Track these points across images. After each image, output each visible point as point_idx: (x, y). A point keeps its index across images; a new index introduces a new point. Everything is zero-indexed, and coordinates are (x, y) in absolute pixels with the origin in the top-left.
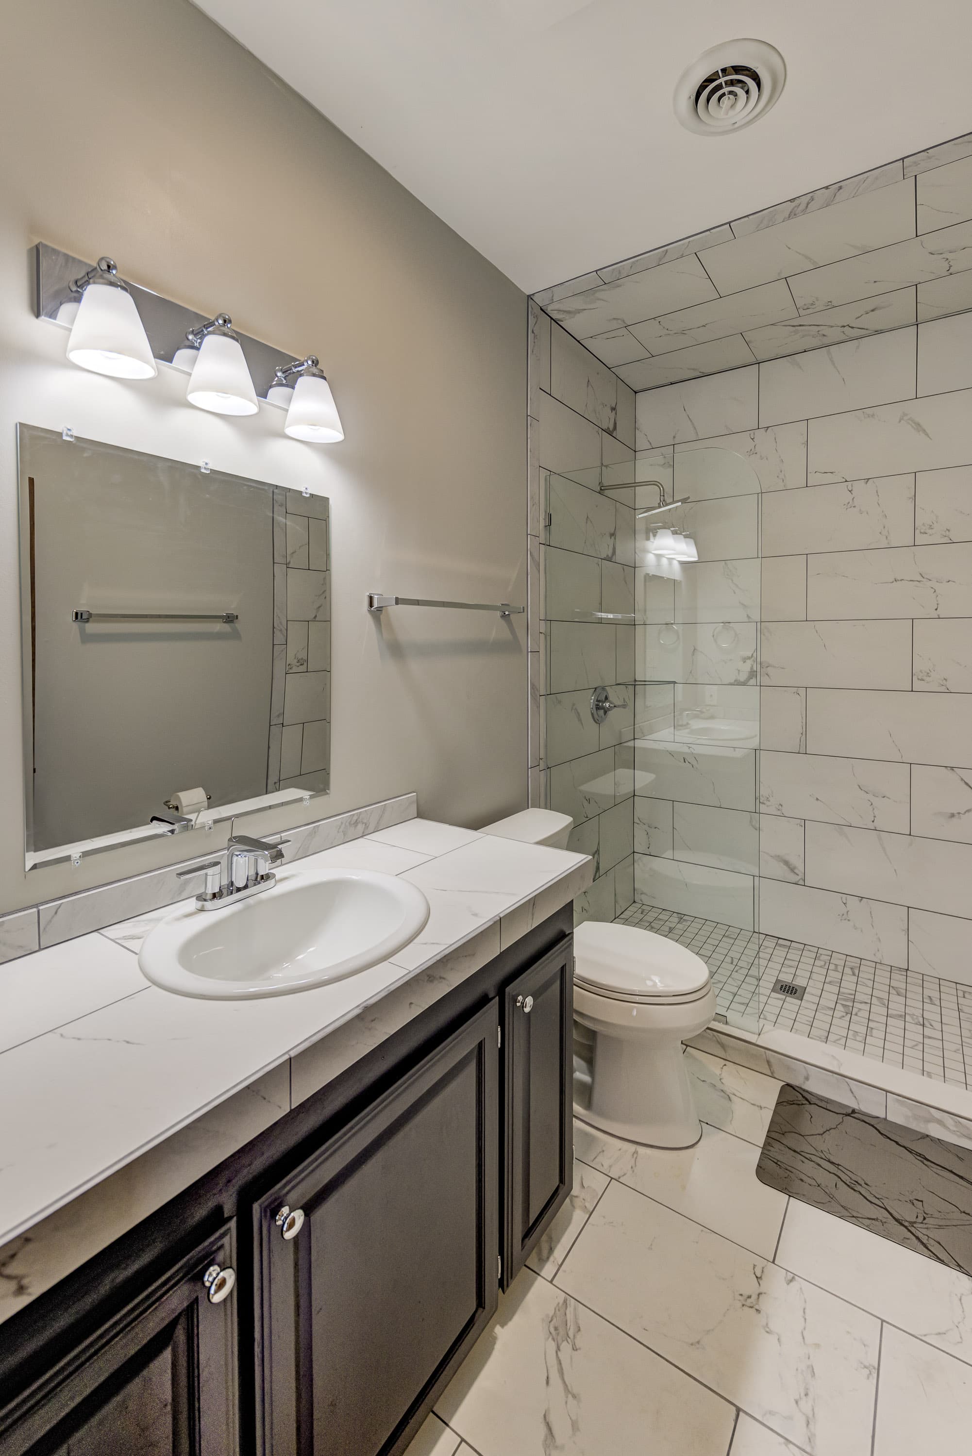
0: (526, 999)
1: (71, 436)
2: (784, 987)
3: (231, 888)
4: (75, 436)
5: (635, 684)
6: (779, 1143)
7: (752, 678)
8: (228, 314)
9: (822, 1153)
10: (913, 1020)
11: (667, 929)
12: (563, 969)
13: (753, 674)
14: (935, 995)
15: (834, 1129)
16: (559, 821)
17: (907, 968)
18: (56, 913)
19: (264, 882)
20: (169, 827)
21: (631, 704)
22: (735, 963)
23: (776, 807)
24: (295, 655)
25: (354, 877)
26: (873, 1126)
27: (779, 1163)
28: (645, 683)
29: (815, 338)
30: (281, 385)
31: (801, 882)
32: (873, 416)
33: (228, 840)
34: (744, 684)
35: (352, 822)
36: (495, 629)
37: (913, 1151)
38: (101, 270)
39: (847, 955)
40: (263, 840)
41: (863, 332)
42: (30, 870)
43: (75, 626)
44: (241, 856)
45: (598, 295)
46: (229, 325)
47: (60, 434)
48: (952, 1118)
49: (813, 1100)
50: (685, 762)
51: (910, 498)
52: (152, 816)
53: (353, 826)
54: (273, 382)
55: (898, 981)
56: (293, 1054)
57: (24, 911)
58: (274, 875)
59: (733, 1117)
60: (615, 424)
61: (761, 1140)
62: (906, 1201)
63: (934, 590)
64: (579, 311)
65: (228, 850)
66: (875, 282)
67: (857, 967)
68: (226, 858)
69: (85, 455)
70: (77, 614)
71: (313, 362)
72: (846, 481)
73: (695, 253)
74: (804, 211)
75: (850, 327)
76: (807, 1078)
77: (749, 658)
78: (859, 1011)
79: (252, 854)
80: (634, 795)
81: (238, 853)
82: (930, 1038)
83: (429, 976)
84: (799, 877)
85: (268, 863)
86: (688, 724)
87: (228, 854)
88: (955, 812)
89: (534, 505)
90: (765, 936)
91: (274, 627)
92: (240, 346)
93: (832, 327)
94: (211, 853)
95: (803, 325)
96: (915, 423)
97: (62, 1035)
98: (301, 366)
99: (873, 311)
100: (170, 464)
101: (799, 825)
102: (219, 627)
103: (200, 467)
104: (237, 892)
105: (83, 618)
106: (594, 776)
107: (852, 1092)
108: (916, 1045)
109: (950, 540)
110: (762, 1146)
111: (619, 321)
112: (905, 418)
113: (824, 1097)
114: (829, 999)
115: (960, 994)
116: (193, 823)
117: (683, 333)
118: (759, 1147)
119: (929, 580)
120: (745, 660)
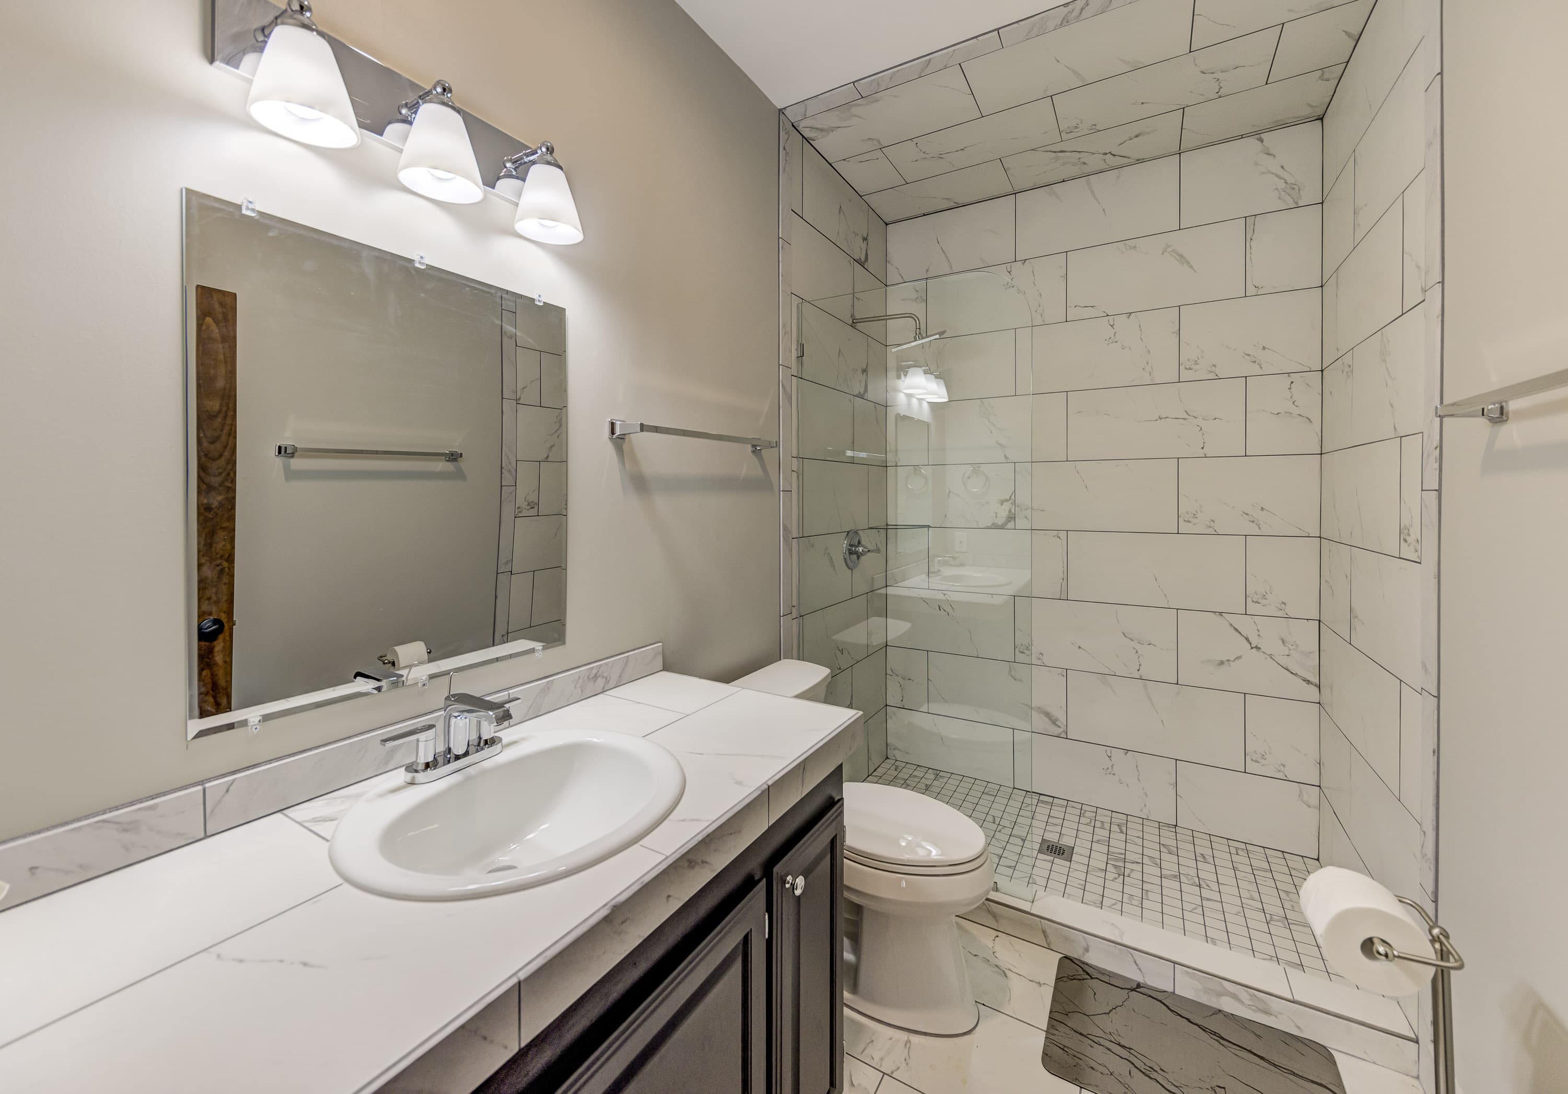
0: (797, 880)
1: (253, 210)
2: (1050, 847)
3: (448, 756)
4: (258, 211)
5: (887, 528)
6: (1063, 1025)
7: (1010, 522)
8: (449, 82)
9: (1111, 1035)
10: (1188, 880)
11: (924, 787)
12: (833, 842)
13: (1011, 518)
14: (1208, 852)
15: (1120, 1006)
16: (817, 673)
17: (1175, 824)
18: (227, 791)
19: (488, 748)
20: (373, 684)
21: (883, 549)
22: (997, 822)
23: (1036, 656)
24: (525, 498)
25: (595, 740)
26: (1160, 1001)
27: (1065, 1049)
28: (896, 527)
29: (1075, 166)
30: (509, 176)
31: (1063, 735)
32: (1135, 247)
33: (445, 699)
34: (1002, 527)
35: (591, 676)
36: (747, 466)
37: (1206, 1030)
38: (292, 10)
39: (1112, 811)
40: (487, 699)
41: (1126, 161)
42: (194, 738)
43: (279, 461)
44: (461, 718)
45: (855, 110)
46: (449, 95)
47: (239, 207)
48: (1247, 991)
49: (1095, 974)
50: (940, 610)
51: (1174, 333)
52: (356, 671)
53: (592, 680)
54: (501, 173)
55: (1168, 837)
56: (522, 975)
57: (184, 789)
58: (500, 739)
59: (1010, 995)
60: (867, 255)
61: (1044, 1023)
62: (1207, 1089)
63: (1200, 428)
64: (832, 129)
65: (445, 711)
66: (1142, 103)
67: (1124, 824)
68: (442, 720)
69: (271, 234)
70: (280, 448)
71: (548, 149)
72: (1107, 315)
73: (960, 64)
74: (1078, 18)
75: (1111, 154)
76: (1087, 950)
77: (1007, 500)
78: (1131, 872)
79: (474, 714)
80: (887, 645)
81: (456, 714)
82: (1208, 900)
83: (690, 861)
84: (1061, 730)
85: (492, 726)
86: (939, 571)
87: (445, 715)
88: (1224, 660)
89: (785, 334)
90: (1025, 792)
91: (502, 468)
92: (461, 119)
93: (1094, 154)
94: (426, 714)
95: (1064, 151)
96: (1178, 255)
97: (219, 956)
98: (534, 154)
99: (1137, 136)
100: (377, 254)
101: (1060, 675)
102: (441, 466)
103: (414, 261)
104: (455, 761)
105: (287, 452)
106: (847, 626)
107: (1137, 965)
108: (1195, 909)
109: (1217, 375)
110: (1045, 1030)
111: (875, 142)
112: (1169, 250)
113: (1106, 970)
114: (1098, 861)
115: (1233, 851)
116: (404, 679)
117: (940, 157)
118: (1043, 1030)
119: (1196, 418)
120: (1002, 502)
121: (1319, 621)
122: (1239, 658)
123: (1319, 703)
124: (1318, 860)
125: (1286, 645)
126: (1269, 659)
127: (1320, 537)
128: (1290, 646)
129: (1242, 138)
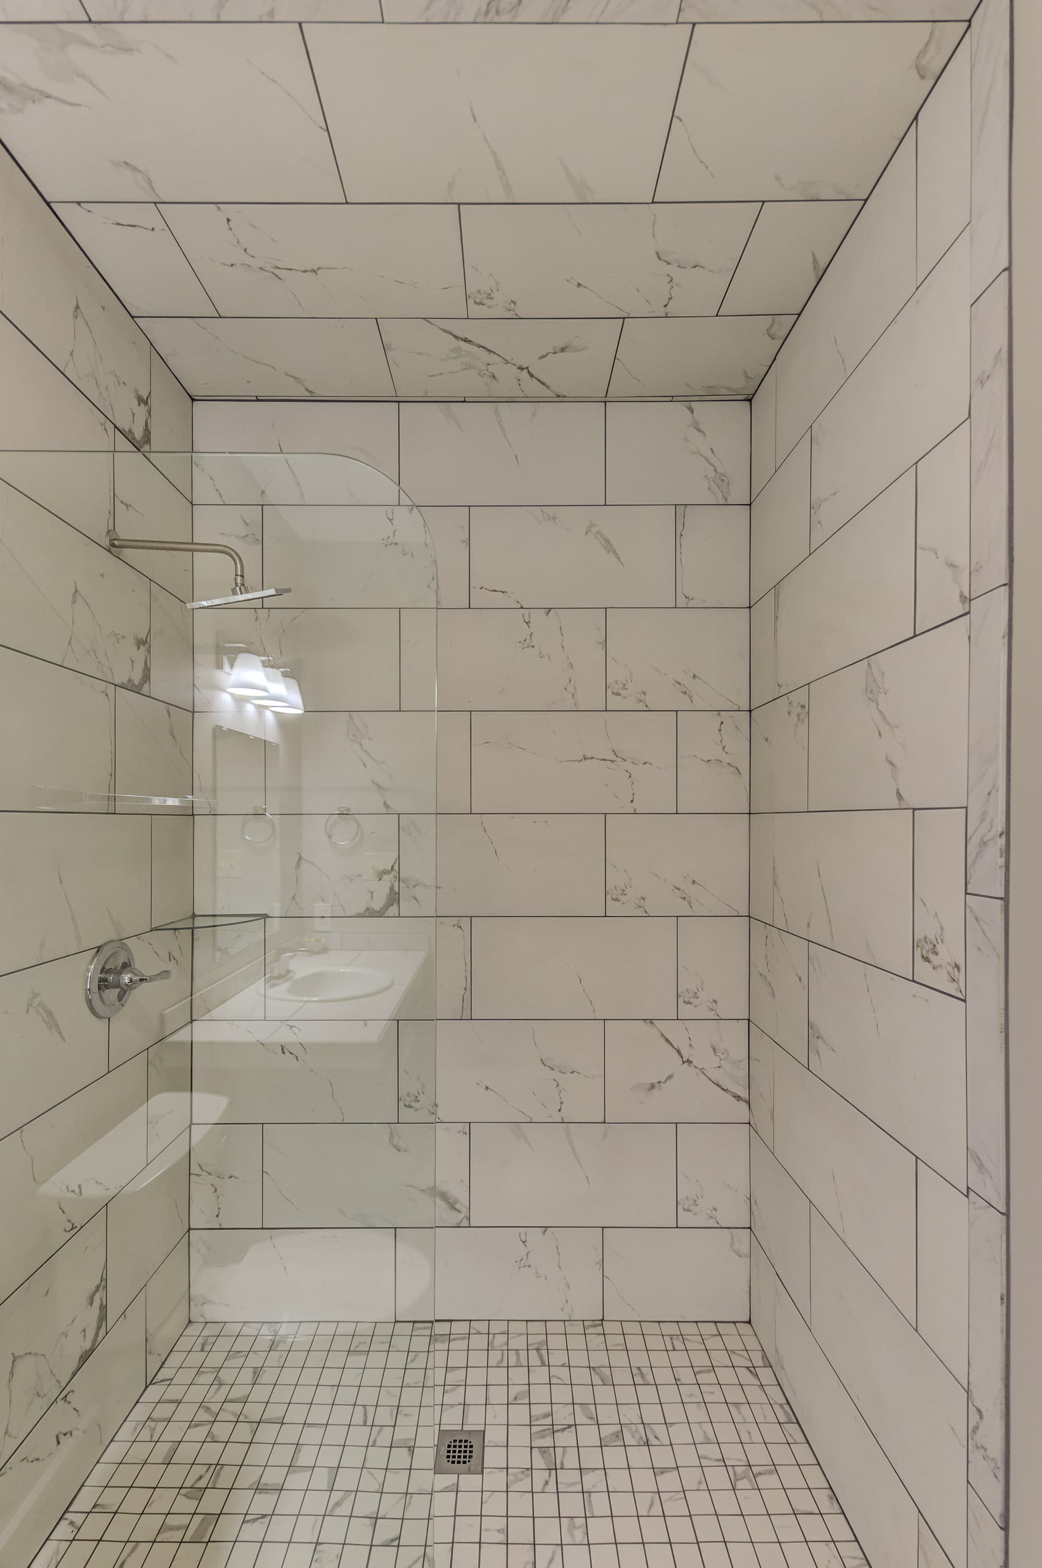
5: (194, 924)
7: (392, 905)
13: (394, 898)
17: (602, 1319)
21: (185, 961)
23: (429, 1110)
28: (212, 921)
29: (481, 376)
31: (466, 1224)
32: (555, 518)
34: (380, 914)
39: (527, 1322)
41: (544, 391)
50: (284, 1053)
51: (600, 643)
55: (597, 1349)
60: (147, 433)
63: (629, 775)
67: (544, 1344)
72: (522, 608)
75: (528, 372)
77: (387, 873)
78: (564, 1454)
80: (191, 1125)
84: (462, 1215)
88: (655, 1082)
90: (412, 1325)
93: (506, 362)
95: (468, 341)
96: (603, 539)
101: (461, 1133)
109: (646, 707)
112: (594, 530)
115: (668, 1343)
117: (276, 273)
119: (625, 760)
120: (381, 875)
121: (749, 1020)
122: (670, 1077)
123: (749, 1123)
124: (749, 1322)
125: (717, 1054)
126: (700, 1074)
127: (749, 916)
128: (721, 1055)
129: (671, 401)
